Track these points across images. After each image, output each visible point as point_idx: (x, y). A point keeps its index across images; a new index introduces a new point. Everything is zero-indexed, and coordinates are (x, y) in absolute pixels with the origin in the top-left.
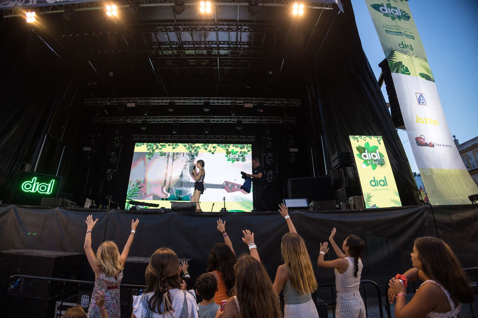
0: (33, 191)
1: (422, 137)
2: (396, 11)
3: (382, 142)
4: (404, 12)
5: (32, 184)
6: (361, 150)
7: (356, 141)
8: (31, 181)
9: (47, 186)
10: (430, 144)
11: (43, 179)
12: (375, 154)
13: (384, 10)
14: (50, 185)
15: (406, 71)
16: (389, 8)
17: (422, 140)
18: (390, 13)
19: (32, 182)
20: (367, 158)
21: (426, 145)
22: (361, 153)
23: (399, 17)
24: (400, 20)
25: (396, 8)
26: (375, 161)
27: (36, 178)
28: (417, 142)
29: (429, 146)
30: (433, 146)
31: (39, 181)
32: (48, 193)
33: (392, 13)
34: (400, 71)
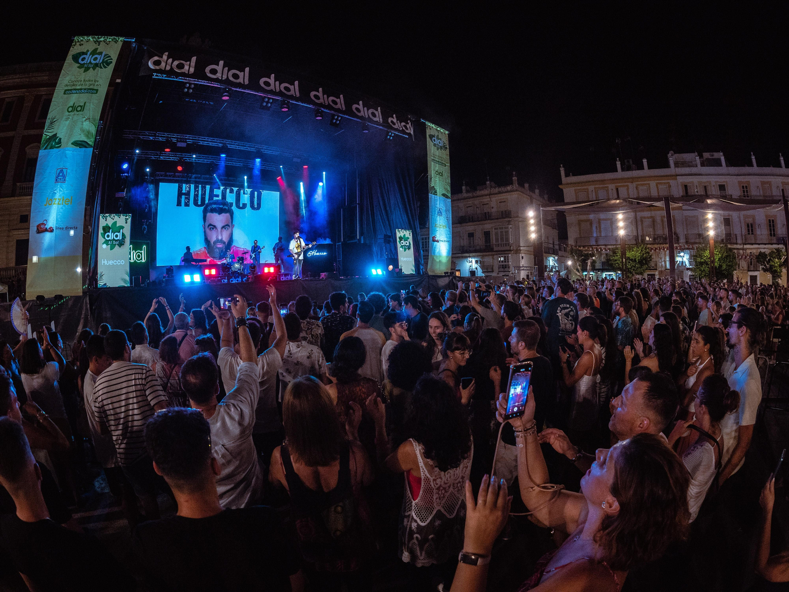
9: (141, 253)
11: (137, 246)
32: (143, 261)
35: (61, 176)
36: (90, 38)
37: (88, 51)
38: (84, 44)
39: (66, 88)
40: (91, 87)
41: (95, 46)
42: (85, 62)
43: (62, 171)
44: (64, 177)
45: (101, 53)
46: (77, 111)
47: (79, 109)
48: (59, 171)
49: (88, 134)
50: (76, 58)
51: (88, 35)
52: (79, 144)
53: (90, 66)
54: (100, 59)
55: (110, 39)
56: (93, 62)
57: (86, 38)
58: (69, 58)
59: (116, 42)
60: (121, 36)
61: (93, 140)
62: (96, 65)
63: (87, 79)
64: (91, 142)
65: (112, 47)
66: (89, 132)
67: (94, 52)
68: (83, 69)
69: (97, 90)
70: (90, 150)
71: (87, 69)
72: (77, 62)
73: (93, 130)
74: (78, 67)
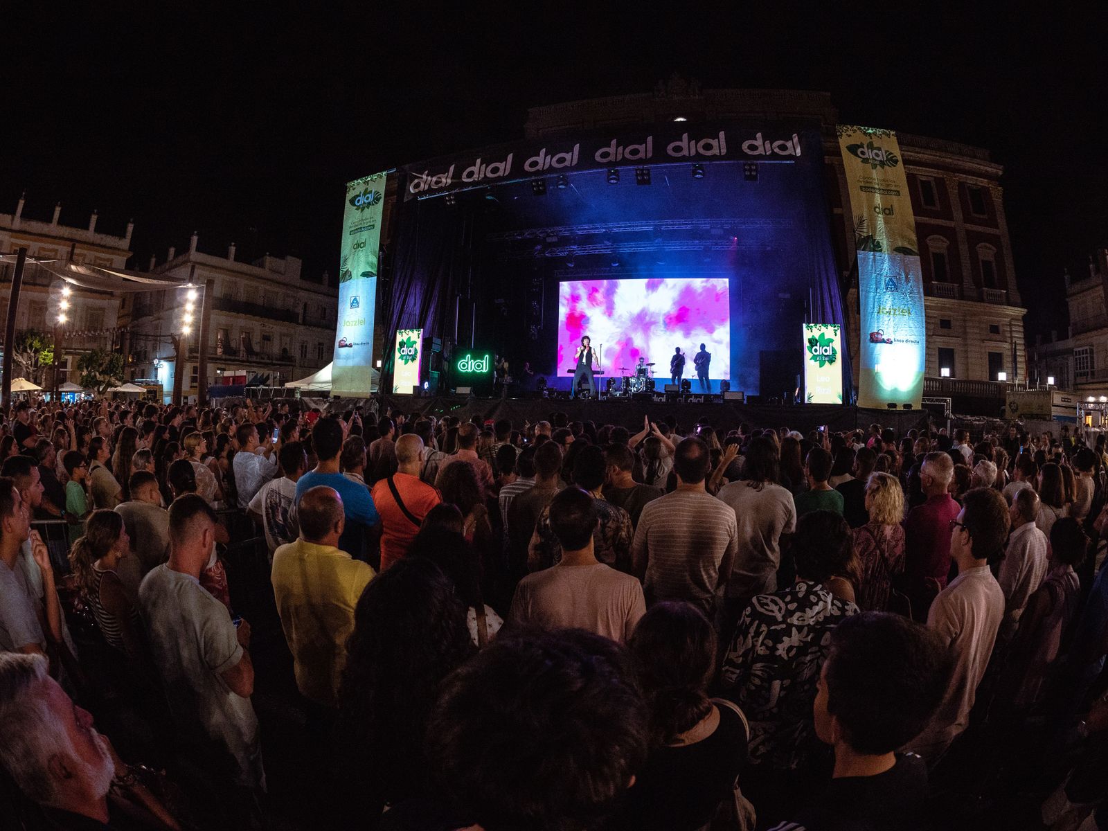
0: (469, 370)
1: (880, 332)
2: (880, 153)
3: (838, 333)
4: (891, 153)
5: (467, 363)
6: (813, 342)
7: (810, 330)
8: (465, 359)
9: (482, 363)
10: (888, 340)
11: (477, 355)
12: (828, 348)
13: (863, 153)
14: (484, 361)
15: (877, 247)
16: (870, 150)
17: (879, 336)
18: (871, 157)
19: (466, 361)
20: (818, 353)
21: (883, 341)
22: (812, 346)
23: (882, 164)
24: (883, 168)
25: (879, 149)
26: (826, 356)
27: (469, 356)
28: (871, 337)
29: (887, 343)
30: (891, 343)
31: (474, 358)
32: (484, 371)
33: (873, 159)
34: (868, 249)
35: (355, 303)
36: (359, 181)
37: (360, 193)
38: (356, 187)
39: (351, 229)
40: (368, 224)
41: (365, 186)
42: (360, 203)
43: (355, 299)
44: (358, 303)
45: (371, 192)
46: (361, 248)
47: (362, 245)
48: (353, 299)
49: (371, 265)
50: (352, 202)
51: (357, 179)
52: (366, 275)
53: (364, 205)
54: (371, 197)
55: (375, 177)
56: (366, 201)
57: (356, 181)
58: (347, 202)
59: (381, 177)
60: (384, 170)
61: (376, 269)
62: (369, 203)
63: (364, 218)
64: (374, 271)
65: (378, 183)
66: (372, 263)
67: (366, 192)
68: (360, 210)
69: (373, 226)
70: (375, 278)
71: (363, 210)
72: (354, 205)
73: (374, 260)
74: (356, 209)
